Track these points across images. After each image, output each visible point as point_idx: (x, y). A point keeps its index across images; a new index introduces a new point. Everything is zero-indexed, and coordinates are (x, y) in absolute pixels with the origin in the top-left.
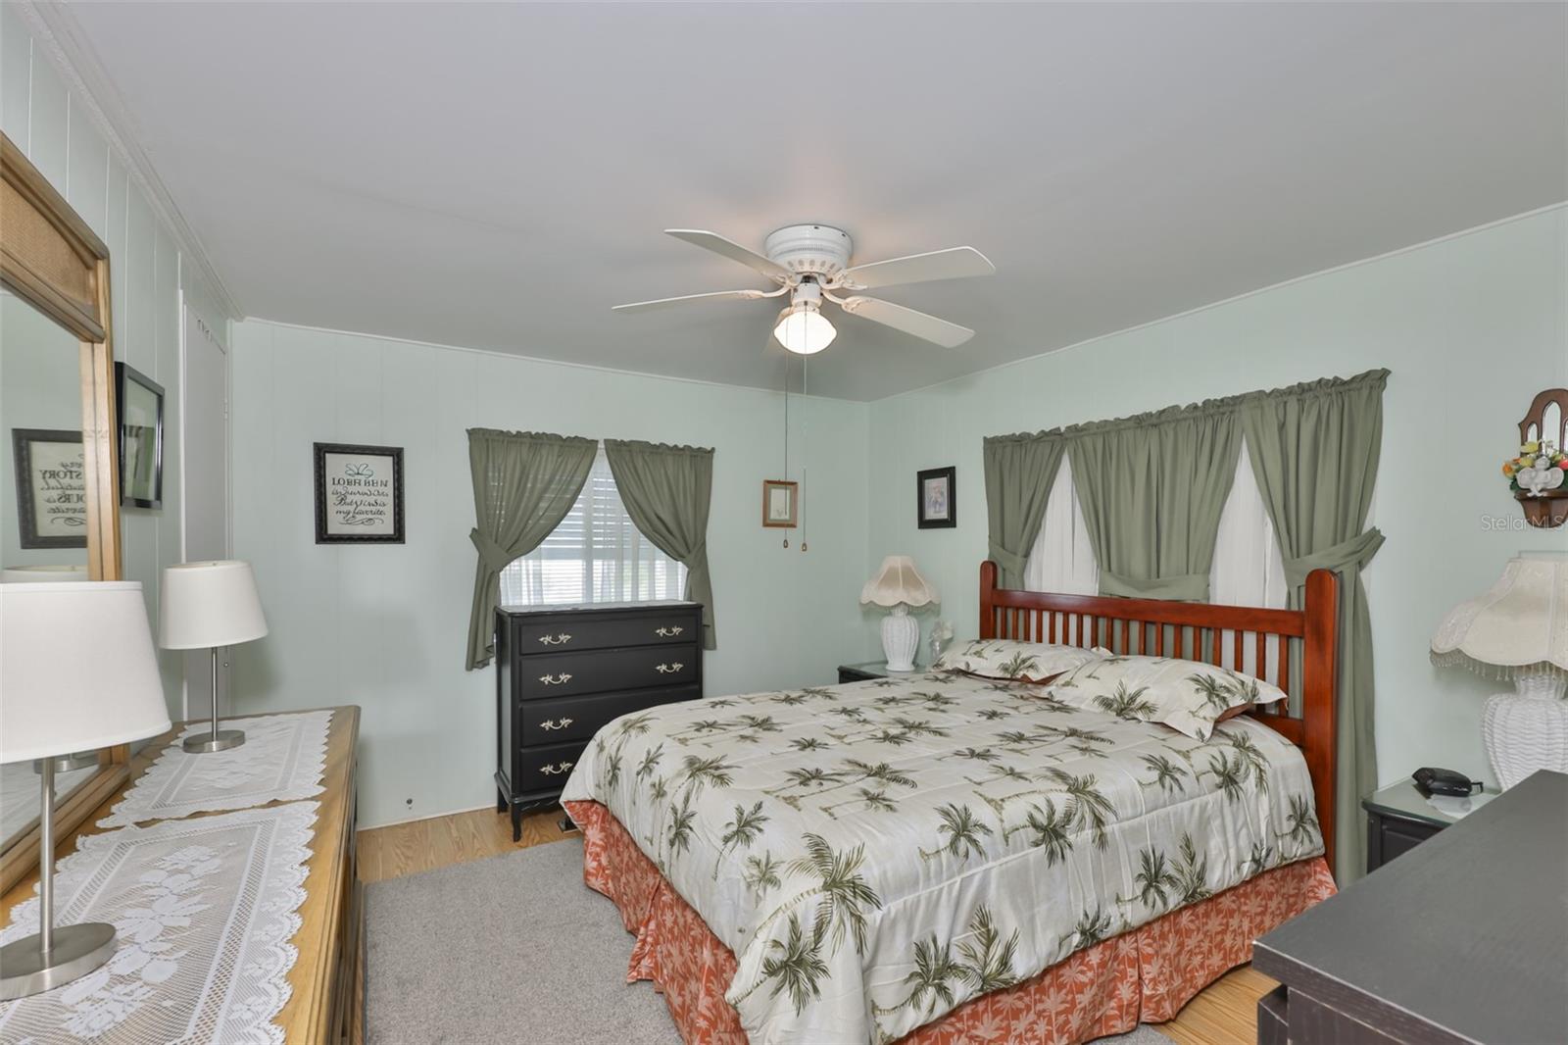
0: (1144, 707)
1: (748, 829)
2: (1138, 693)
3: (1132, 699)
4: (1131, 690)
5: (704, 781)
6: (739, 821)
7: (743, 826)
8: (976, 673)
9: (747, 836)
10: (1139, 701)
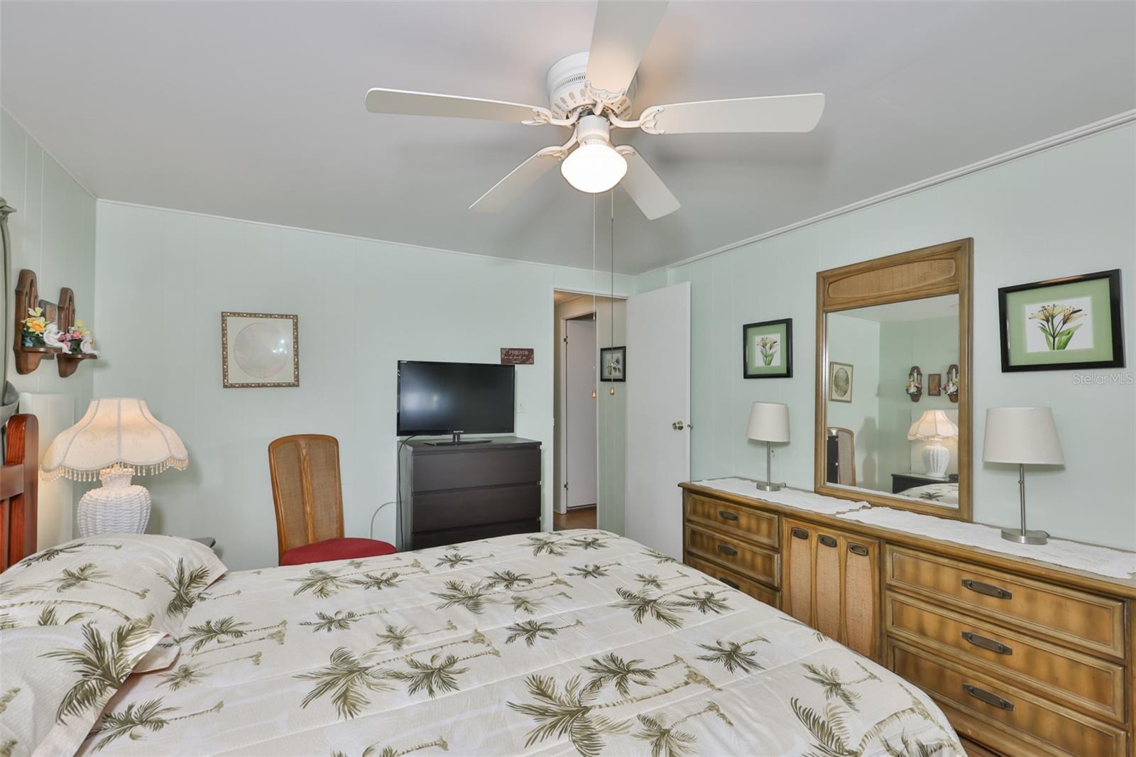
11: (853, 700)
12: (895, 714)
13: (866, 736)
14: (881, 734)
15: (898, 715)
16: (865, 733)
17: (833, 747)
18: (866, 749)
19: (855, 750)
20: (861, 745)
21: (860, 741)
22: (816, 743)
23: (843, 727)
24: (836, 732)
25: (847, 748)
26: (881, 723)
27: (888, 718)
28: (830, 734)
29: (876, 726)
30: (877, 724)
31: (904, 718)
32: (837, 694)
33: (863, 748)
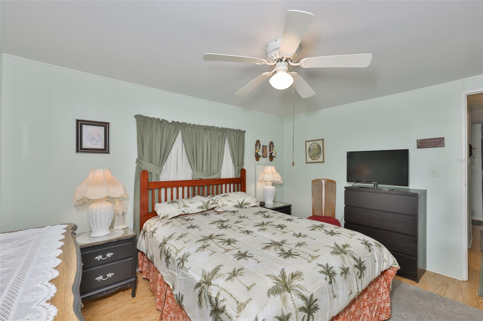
0: (246, 204)
1: (330, 272)
2: (243, 201)
3: (242, 203)
4: (241, 202)
5: (296, 284)
6: (326, 274)
7: (329, 274)
8: (189, 213)
9: (333, 273)
10: (244, 203)
11: (230, 280)
12: (231, 295)
13: (217, 285)
14: (221, 290)
15: (232, 296)
16: (218, 285)
17: (210, 277)
18: (214, 287)
19: (212, 283)
20: (214, 284)
21: (215, 284)
22: (210, 273)
23: (217, 278)
24: (215, 277)
25: (211, 281)
26: (225, 290)
27: (228, 292)
28: (213, 275)
29: (222, 288)
30: (223, 288)
31: (231, 298)
32: (230, 275)
33: (213, 286)
